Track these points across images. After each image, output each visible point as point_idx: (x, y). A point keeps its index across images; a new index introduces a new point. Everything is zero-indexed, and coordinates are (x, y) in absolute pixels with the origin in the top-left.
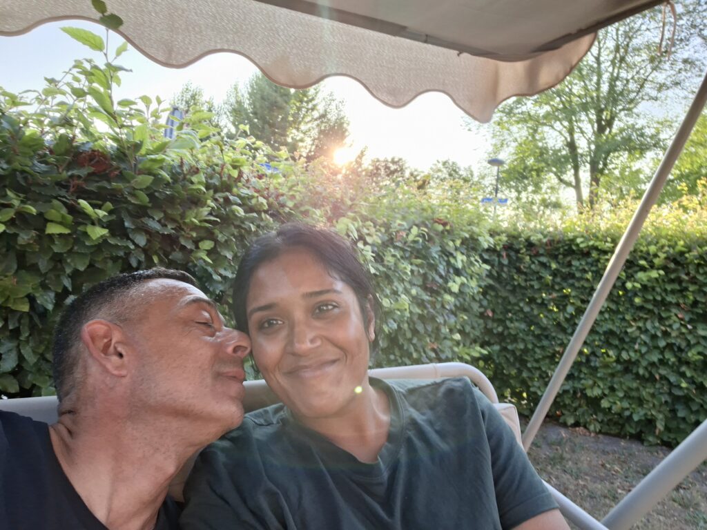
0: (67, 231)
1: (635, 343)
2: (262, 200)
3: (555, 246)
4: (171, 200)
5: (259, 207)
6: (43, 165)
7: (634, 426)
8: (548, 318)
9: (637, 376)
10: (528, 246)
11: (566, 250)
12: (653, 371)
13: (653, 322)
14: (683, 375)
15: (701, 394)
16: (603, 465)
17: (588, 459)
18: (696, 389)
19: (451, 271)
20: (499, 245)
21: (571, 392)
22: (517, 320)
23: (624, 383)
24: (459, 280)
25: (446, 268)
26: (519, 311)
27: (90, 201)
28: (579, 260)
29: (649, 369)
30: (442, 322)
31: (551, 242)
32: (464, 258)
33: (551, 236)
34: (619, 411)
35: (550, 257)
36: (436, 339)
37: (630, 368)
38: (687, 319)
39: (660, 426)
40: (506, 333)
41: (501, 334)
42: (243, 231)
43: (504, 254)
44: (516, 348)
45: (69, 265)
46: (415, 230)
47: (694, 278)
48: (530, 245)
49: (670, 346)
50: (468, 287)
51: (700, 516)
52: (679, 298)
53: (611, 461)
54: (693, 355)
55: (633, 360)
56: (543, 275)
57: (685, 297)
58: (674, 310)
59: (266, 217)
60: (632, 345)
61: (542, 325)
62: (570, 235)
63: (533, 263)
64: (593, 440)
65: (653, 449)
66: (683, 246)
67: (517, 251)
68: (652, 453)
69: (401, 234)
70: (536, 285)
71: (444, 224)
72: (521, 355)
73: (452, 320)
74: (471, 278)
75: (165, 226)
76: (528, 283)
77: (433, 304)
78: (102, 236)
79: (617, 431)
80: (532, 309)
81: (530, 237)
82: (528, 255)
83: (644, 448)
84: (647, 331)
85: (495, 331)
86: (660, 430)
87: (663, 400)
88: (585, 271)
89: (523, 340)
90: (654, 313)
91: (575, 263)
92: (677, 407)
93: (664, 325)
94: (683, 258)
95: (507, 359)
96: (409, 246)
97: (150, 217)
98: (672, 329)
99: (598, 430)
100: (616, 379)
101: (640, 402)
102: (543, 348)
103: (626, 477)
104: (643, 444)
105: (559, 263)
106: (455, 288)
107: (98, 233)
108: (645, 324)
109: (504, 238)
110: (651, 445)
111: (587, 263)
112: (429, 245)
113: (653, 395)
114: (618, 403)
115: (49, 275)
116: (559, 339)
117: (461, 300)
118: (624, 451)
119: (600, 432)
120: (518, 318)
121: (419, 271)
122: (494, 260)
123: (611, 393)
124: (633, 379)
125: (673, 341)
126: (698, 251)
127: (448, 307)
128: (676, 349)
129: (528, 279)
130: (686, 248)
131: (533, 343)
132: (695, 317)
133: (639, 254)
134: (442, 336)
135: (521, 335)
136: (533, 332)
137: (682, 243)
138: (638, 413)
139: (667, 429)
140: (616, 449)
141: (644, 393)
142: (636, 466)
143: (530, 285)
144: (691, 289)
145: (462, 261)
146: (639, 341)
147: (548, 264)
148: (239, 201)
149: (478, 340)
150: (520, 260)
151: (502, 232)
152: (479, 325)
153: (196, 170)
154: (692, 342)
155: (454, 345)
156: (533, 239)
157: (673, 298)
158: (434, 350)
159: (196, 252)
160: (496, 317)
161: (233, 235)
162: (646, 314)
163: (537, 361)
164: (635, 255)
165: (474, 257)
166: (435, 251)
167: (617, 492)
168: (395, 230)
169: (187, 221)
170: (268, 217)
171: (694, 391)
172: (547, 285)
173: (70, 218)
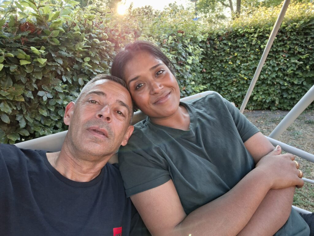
0: (30, 63)
1: (266, 71)
2: (104, 34)
3: (230, 34)
4: (67, 40)
5: (104, 38)
6: (7, 33)
7: (267, 105)
8: (229, 67)
9: (268, 84)
10: (217, 37)
11: (234, 36)
12: (274, 81)
13: (273, 61)
14: (285, 80)
15: (293, 87)
16: (257, 122)
19: (187, 54)
20: (205, 39)
21: (241, 96)
22: (216, 71)
23: (262, 88)
24: (191, 58)
25: (185, 53)
26: (216, 67)
27: (36, 47)
28: (240, 39)
29: (272, 80)
30: (187, 78)
31: (227, 33)
32: (192, 47)
33: (227, 31)
34: (261, 100)
35: (228, 40)
36: (185, 85)
37: (264, 82)
38: (287, 57)
39: (277, 102)
40: (212, 77)
41: (210, 78)
42: (101, 50)
43: (208, 42)
44: (217, 83)
45: (34, 78)
46: (171, 38)
47: (289, 38)
48: (219, 36)
49: (280, 69)
50: (195, 60)
51: (295, 132)
52: (283, 48)
53: (259, 120)
54: (289, 71)
55: (265, 78)
56: (225, 49)
57: (286, 47)
58: (281, 54)
60: (264, 72)
61: (227, 71)
62: (236, 29)
63: (221, 44)
64: (251, 113)
65: (275, 112)
66: (284, 24)
67: (213, 40)
68: (274, 113)
69: (165, 41)
70: (223, 54)
71: (182, 33)
72: (219, 85)
73: (190, 76)
74: (196, 56)
75: (68, 53)
76: (219, 54)
77: (182, 71)
78: (45, 63)
79: (260, 108)
80: (222, 65)
81: (218, 32)
82: (218, 41)
84: (270, 65)
85: (207, 78)
86: (277, 104)
87: (278, 92)
88: (243, 44)
89: (220, 79)
90: (273, 57)
91: (239, 41)
92: (283, 94)
93: (277, 61)
94: (284, 30)
95: (213, 88)
96: (169, 46)
97: (61, 50)
98: (281, 62)
99: (253, 109)
100: (259, 87)
101: (269, 94)
102: (228, 80)
103: (266, 124)
104: (270, 111)
105: (232, 42)
106: (190, 62)
107: (43, 61)
108: (269, 62)
109: (207, 35)
111: (244, 40)
112: (177, 43)
113: (274, 91)
114: (260, 97)
115: (26, 84)
116: (234, 75)
117: (193, 67)
118: (264, 115)
119: (254, 110)
121: (174, 57)
122: (204, 46)
123: (257, 94)
124: (266, 86)
125: (281, 67)
126: (291, 26)
127: (188, 71)
128: (282, 70)
129: (219, 52)
130: (285, 25)
131: (224, 79)
132: (290, 55)
133: (266, 31)
134: (187, 84)
135: (218, 77)
136: (223, 74)
137: (284, 23)
138: (268, 99)
139: (280, 103)
140: (261, 115)
141: (270, 91)
142: (269, 119)
144: (288, 43)
145: (192, 49)
146: (267, 70)
147: (227, 44)
148: (96, 36)
149: (200, 83)
150: (215, 44)
151: (206, 32)
152: (201, 76)
153: (74, 24)
154: (289, 66)
155: (192, 87)
156: (220, 33)
157: (280, 49)
158: (184, 90)
159: (84, 63)
160: (207, 71)
161: (97, 53)
162: (269, 58)
163: (226, 86)
164: (264, 32)
165: (196, 46)
166: (180, 46)
167: (263, 130)
168: (163, 39)
169: (77, 49)
170: (109, 42)
171: (290, 86)
172: (228, 53)
173: (29, 56)
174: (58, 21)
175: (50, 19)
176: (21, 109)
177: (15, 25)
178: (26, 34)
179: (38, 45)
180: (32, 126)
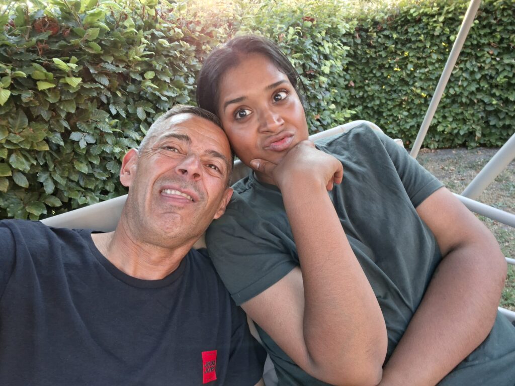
0: (53, 86)
1: (459, 81)
2: (177, 30)
3: (394, 19)
4: (115, 44)
5: (177, 36)
6: (13, 37)
7: (461, 139)
8: (395, 77)
9: (462, 104)
10: (374, 25)
11: (402, 21)
12: (473, 98)
13: (471, 62)
14: (493, 95)
15: (506, 106)
16: (443, 168)
17: (433, 167)
18: (503, 103)
19: (322, 57)
20: (352, 29)
21: (416, 126)
23: (452, 111)
24: (328, 63)
25: (318, 56)
26: (372, 77)
27: (63, 58)
28: (413, 27)
29: (470, 97)
30: (321, 98)
31: (391, 17)
32: (330, 45)
33: (390, 13)
34: (450, 131)
35: (391, 30)
36: (318, 112)
37: (456, 100)
38: (496, 54)
39: (478, 134)
40: (365, 95)
41: (362, 97)
42: (171, 58)
43: (357, 35)
44: (374, 104)
45: (62, 110)
46: (291, 30)
47: (501, 20)
48: (375, 23)
49: (484, 77)
50: (335, 67)
51: (511, 184)
52: (489, 39)
53: (447, 165)
54: (501, 79)
55: (458, 93)
56: (388, 45)
57: (494, 37)
58: (487, 49)
59: (184, 44)
60: (456, 83)
61: (391, 83)
62: (405, 9)
63: (380, 37)
64: (434, 154)
65: (474, 150)
67: (367, 31)
68: (473, 153)
69: (282, 36)
70: (384, 54)
71: (312, 20)
72: (378, 109)
73: (328, 95)
74: (337, 60)
75: (117, 66)
76: (377, 54)
77: (313, 86)
78: (79, 84)
79: (449, 145)
80: (382, 73)
81: (374, 17)
82: (374, 32)
83: (469, 151)
84: (467, 69)
85: (357, 97)
86: (478, 137)
87: (480, 116)
88: (418, 35)
89: (379, 98)
90: (472, 55)
91: (411, 30)
92: (489, 119)
93: (479, 63)
94: (492, 6)
95: (368, 114)
96: (289, 45)
97: (105, 62)
98: (486, 64)
99: (436, 147)
100: (446, 110)
101: (464, 121)
102: (393, 100)
103: (459, 172)
104: (467, 149)
105: (398, 33)
106: (327, 70)
107: (75, 82)
108: (465, 65)
109: (355, 22)
110: (473, 149)
111: (419, 28)
112: (303, 40)
113: (473, 115)
114: (449, 125)
115: (51, 122)
116: (404, 90)
117: (332, 78)
118: (456, 156)
119: (438, 148)
120: (373, 83)
121: (299, 63)
122: (350, 42)
123: (444, 121)
124: (458, 107)
125: (486, 72)
127: (324, 86)
128: (488, 78)
129: (377, 50)
131: (385, 98)
132: (502, 51)
133: (459, 11)
134: (323, 108)
135: (376, 94)
136: (385, 90)
138: (463, 129)
139: (483, 135)
140: (450, 156)
141: (467, 115)
142: (465, 164)
143: (379, 55)
144: (498, 30)
145: (329, 47)
146: (461, 78)
147: (390, 36)
148: (163, 35)
149: (346, 106)
150: (369, 37)
151: (354, 18)
152: (346, 94)
153: (124, 16)
154: (500, 70)
155: (331, 113)
156: (378, 18)
157: (485, 40)
158: (318, 120)
159: (144, 82)
160: (357, 85)
161: (166, 63)
162: (466, 57)
163: (390, 110)
164: (455, 12)
165: (336, 43)
166: (308, 43)
167: (454, 183)
168: (278, 33)
169: (131, 59)
170: (185, 43)
171: (502, 105)
172: (392, 52)
173: (51, 74)
174: (96, 12)
175: (83, 9)
176: (46, 163)
177: (26, 22)
178: (44, 36)
179: (65, 54)
180: (65, 191)
